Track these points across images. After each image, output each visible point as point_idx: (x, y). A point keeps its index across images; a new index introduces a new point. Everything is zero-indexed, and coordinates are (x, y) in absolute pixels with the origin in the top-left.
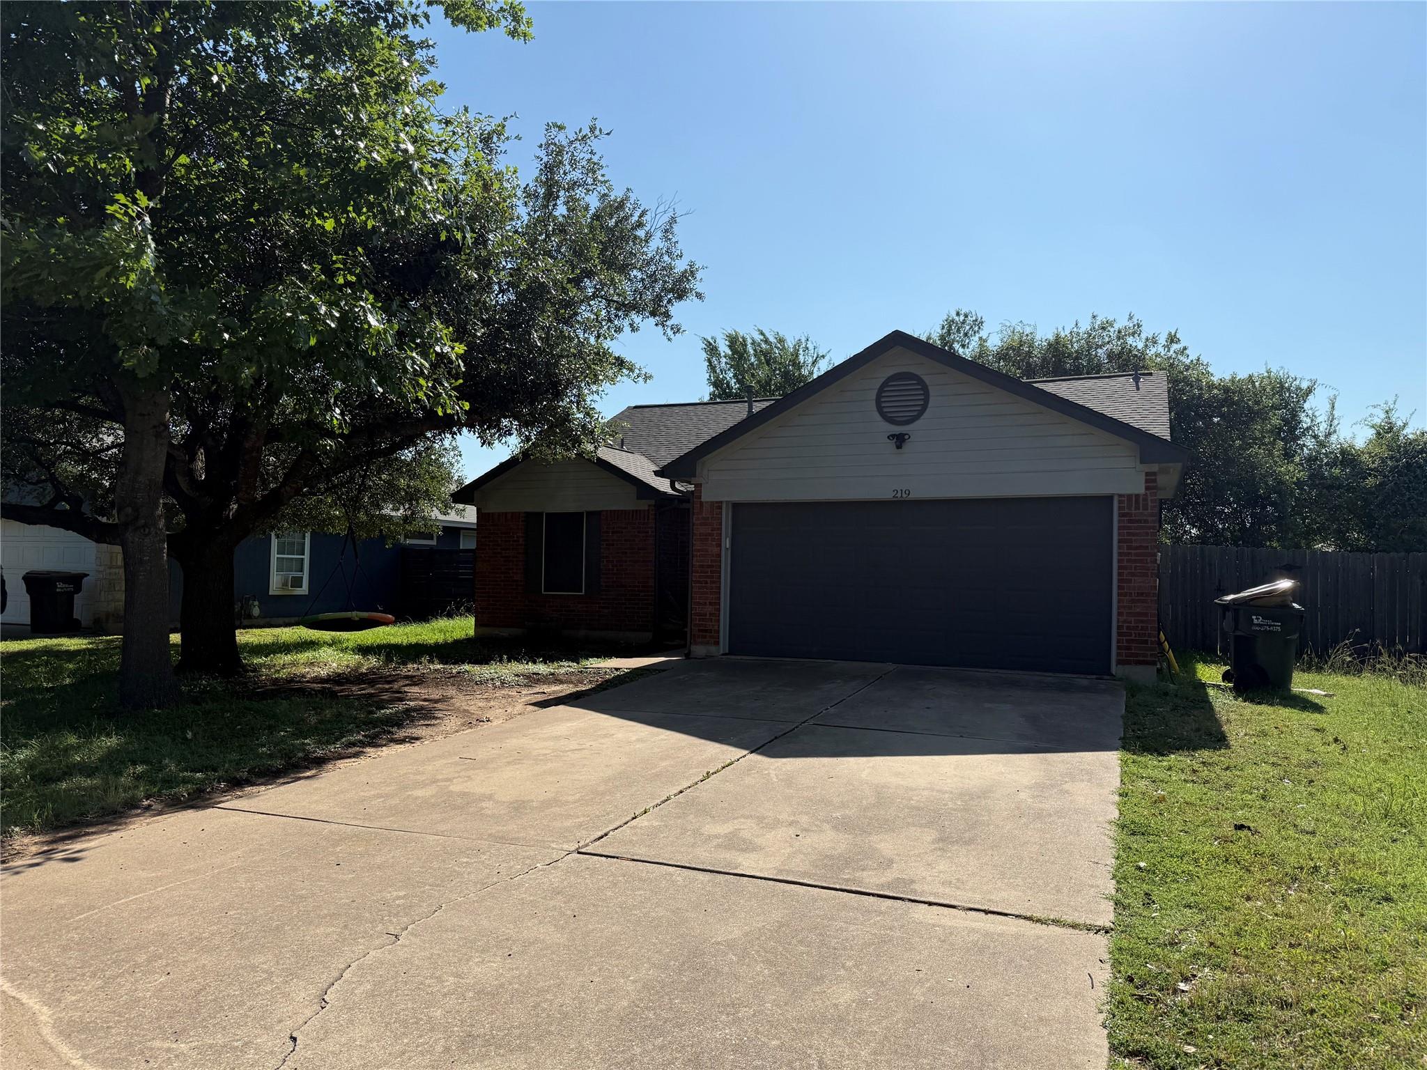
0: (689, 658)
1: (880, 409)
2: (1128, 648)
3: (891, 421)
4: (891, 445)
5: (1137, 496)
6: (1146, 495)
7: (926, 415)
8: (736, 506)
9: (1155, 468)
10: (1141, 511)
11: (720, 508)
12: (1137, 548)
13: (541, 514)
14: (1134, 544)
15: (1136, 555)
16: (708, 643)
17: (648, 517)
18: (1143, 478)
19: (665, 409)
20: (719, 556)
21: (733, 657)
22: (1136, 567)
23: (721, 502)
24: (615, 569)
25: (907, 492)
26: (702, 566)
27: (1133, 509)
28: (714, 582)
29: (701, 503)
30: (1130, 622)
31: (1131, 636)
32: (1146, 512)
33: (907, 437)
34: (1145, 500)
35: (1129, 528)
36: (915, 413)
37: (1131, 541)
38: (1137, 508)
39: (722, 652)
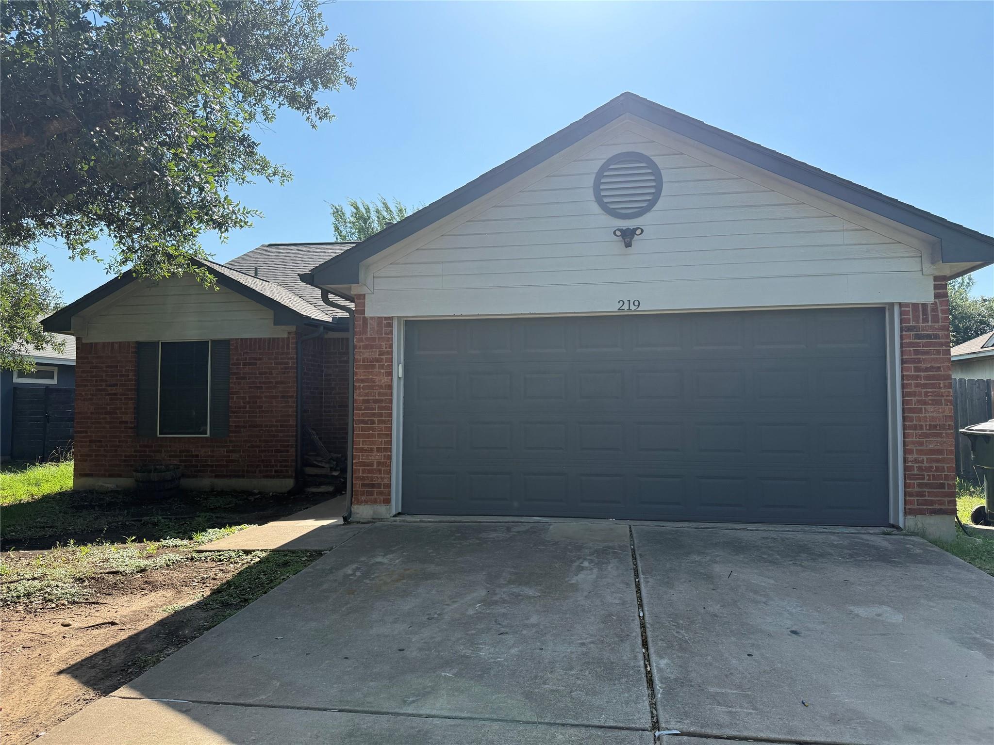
0: (349, 523)
1: (599, 200)
2: (920, 494)
3: (614, 213)
4: (618, 245)
5: (924, 305)
6: (935, 304)
7: (659, 205)
8: (411, 325)
9: (946, 269)
10: (930, 324)
11: (390, 325)
12: (926, 370)
13: (155, 344)
14: (923, 365)
15: (927, 378)
16: (375, 502)
17: (288, 345)
18: (931, 283)
19: (301, 247)
20: (390, 387)
21: (409, 518)
22: (926, 394)
23: (392, 318)
24: (248, 406)
25: (636, 303)
26: (365, 401)
27: (921, 321)
28: (383, 422)
29: (365, 320)
30: (922, 462)
31: (924, 479)
32: (936, 325)
33: (638, 232)
34: (935, 310)
35: (917, 345)
36: (644, 204)
37: (919, 361)
38: (925, 320)
39: (394, 512)
